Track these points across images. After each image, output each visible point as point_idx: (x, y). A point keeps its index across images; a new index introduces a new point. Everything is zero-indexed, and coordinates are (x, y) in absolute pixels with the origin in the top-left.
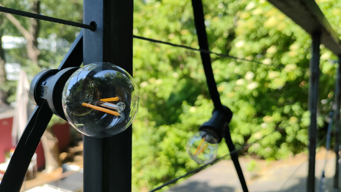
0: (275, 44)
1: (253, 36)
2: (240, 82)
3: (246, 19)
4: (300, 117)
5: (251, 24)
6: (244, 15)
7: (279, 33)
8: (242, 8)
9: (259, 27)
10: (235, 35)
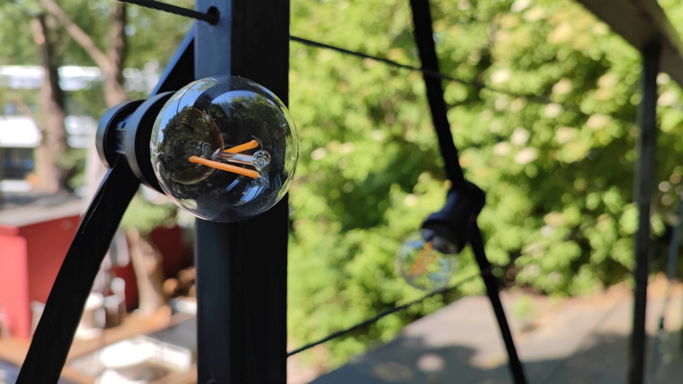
0: (570, 75)
1: (526, 61)
2: (501, 149)
3: (513, 29)
4: (617, 217)
5: (522, 37)
6: (508, 21)
7: (577, 54)
8: (506, 8)
9: (537, 44)
10: (491, 59)
